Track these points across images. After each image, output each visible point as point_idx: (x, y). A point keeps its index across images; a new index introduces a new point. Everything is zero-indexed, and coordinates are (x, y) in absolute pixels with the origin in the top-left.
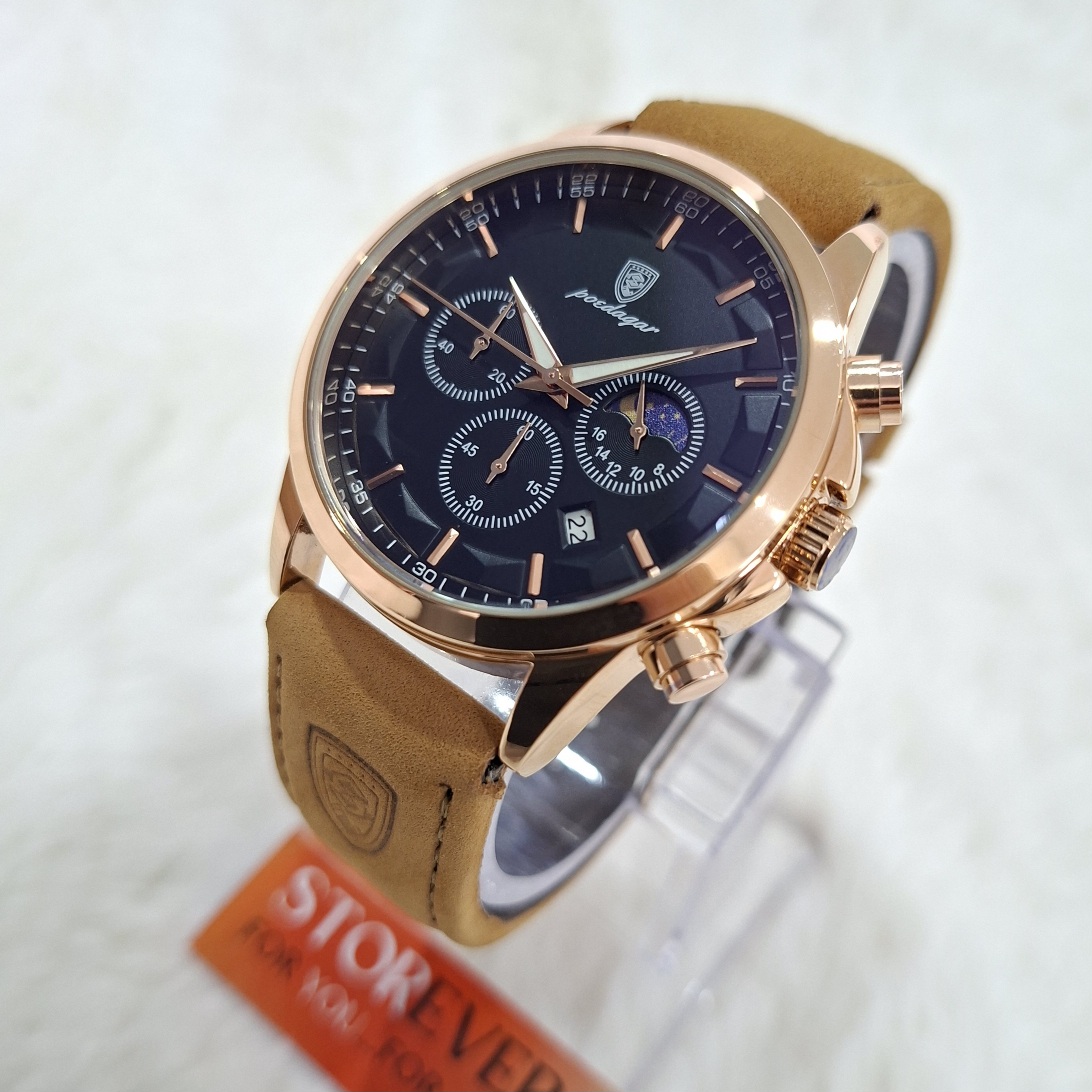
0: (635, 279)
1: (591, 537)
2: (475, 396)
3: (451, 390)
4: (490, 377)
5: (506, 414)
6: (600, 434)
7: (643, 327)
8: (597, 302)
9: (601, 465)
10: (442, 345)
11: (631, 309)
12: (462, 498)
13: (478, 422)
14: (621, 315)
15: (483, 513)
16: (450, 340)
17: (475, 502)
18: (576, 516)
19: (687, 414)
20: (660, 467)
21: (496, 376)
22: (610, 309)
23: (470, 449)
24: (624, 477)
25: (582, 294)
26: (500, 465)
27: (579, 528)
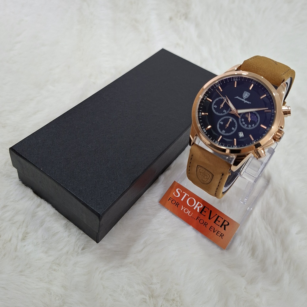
0: (246, 95)
1: (243, 136)
2: (221, 114)
3: (217, 113)
4: (224, 111)
5: (227, 117)
6: (243, 120)
7: (248, 102)
8: (240, 99)
9: (244, 125)
10: (215, 106)
11: (246, 100)
12: (221, 130)
13: (223, 118)
14: (244, 101)
15: (225, 133)
16: (216, 105)
17: (224, 131)
18: (240, 133)
19: (257, 117)
20: (253, 125)
21: (225, 111)
22: (242, 100)
23: (222, 123)
24: (248, 126)
25: (237, 97)
26: (228, 125)
27: (241, 135)
